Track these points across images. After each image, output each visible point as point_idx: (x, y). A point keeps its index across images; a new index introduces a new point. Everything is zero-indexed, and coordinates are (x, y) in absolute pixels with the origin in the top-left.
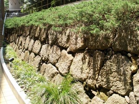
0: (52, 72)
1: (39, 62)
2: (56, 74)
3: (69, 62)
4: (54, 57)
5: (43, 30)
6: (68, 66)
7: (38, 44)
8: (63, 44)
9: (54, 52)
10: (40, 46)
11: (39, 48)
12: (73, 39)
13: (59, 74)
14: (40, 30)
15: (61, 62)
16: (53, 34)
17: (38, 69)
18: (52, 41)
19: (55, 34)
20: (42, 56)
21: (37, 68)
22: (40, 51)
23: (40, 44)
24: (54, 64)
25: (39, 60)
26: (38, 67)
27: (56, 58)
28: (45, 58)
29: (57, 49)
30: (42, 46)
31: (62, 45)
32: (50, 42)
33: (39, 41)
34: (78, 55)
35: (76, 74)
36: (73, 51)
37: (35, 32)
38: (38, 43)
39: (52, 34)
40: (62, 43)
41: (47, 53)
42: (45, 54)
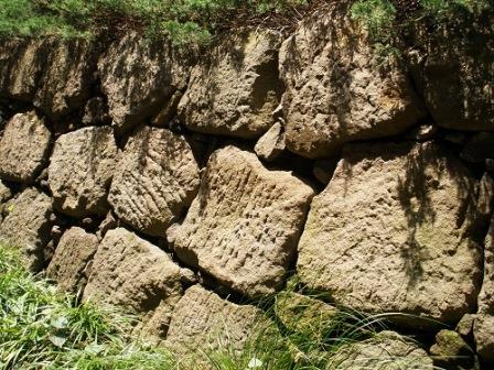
0: (144, 279)
1: (42, 220)
2: (171, 285)
3: (292, 216)
4: (153, 190)
5: (63, 60)
6: (280, 241)
7: (32, 130)
8: (220, 115)
9: (154, 166)
10: (44, 141)
11: (40, 152)
12: (314, 83)
13: (198, 288)
14: (44, 57)
15: (210, 220)
16: (138, 70)
17: (34, 257)
18: (133, 104)
19: (154, 68)
20: (62, 188)
21: (29, 253)
22: (45, 163)
23: (40, 128)
24: (154, 233)
25: (42, 214)
26: (32, 247)
27: (170, 198)
28: (83, 201)
29: (170, 144)
30: (53, 139)
31: (218, 122)
32: (119, 112)
33: (35, 118)
34: (357, 168)
35: (367, 282)
36: (308, 147)
37: (9, 72)
38: (28, 125)
39: (129, 69)
40: (217, 107)
41: (94, 170)
42: (83, 179)
